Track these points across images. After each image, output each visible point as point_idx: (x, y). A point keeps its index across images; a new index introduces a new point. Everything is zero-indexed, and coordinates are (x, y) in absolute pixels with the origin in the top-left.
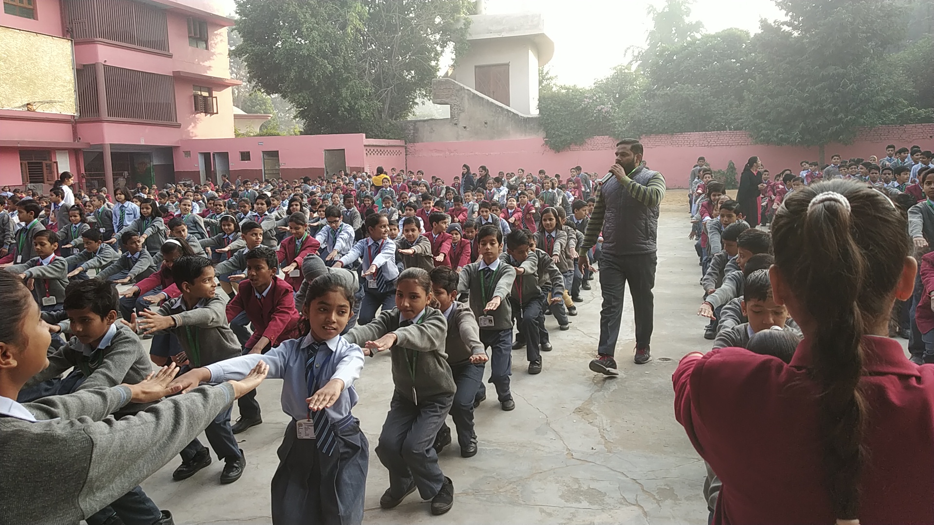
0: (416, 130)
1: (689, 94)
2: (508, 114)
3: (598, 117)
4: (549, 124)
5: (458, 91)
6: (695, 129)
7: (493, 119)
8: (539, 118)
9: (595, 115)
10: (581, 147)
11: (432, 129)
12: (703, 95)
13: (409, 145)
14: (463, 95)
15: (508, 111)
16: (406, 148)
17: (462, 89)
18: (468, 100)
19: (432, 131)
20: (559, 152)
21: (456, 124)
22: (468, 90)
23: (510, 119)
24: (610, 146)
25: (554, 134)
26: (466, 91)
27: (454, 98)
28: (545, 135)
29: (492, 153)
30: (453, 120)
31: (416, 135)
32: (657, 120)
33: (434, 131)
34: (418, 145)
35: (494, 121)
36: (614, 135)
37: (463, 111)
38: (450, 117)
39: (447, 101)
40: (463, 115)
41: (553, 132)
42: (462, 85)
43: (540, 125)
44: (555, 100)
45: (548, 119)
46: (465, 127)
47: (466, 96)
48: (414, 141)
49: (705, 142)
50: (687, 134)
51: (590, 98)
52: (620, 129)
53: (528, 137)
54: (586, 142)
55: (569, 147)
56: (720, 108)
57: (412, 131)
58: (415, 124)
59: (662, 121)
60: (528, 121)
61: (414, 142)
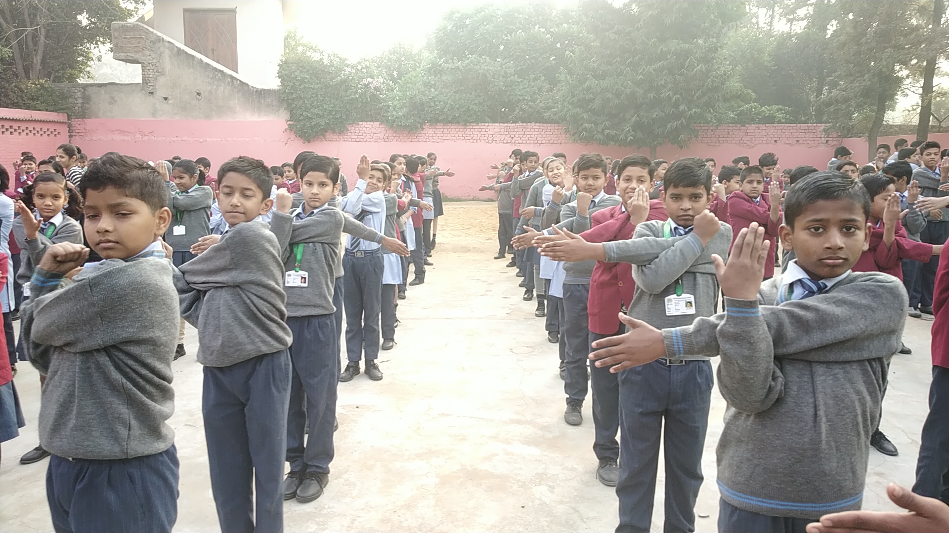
0: (87, 99)
1: (487, 70)
2: (233, 82)
3: (364, 94)
4: (293, 100)
5: (154, 43)
6: (494, 119)
7: (209, 88)
8: (279, 90)
9: (360, 91)
10: (341, 137)
11: (113, 98)
12: (506, 73)
13: (75, 122)
14: (162, 49)
15: (232, 78)
16: (70, 126)
17: (160, 40)
18: (170, 57)
19: (113, 101)
20: (309, 142)
21: (152, 93)
22: (169, 42)
23: (236, 90)
24: (382, 137)
25: (302, 115)
26: (167, 44)
27: (148, 53)
28: (288, 116)
29: (208, 139)
30: (147, 87)
31: (87, 106)
32: (446, 103)
33: (115, 101)
34: (90, 123)
35: (210, 92)
36: (388, 121)
37: (162, 73)
38: (141, 82)
39: (137, 56)
40: (162, 80)
41: (299, 111)
42: (159, 34)
43: (282, 101)
44: (303, 67)
45: (292, 94)
46: (166, 99)
47: (167, 51)
48: (83, 114)
49: (508, 138)
50: (483, 126)
51: (353, 67)
52: (394, 113)
53: (263, 118)
54: (348, 130)
55: (324, 136)
56: (526, 92)
57: (80, 101)
58: (85, 90)
59: (452, 105)
60: (262, 94)
61: (84, 118)
